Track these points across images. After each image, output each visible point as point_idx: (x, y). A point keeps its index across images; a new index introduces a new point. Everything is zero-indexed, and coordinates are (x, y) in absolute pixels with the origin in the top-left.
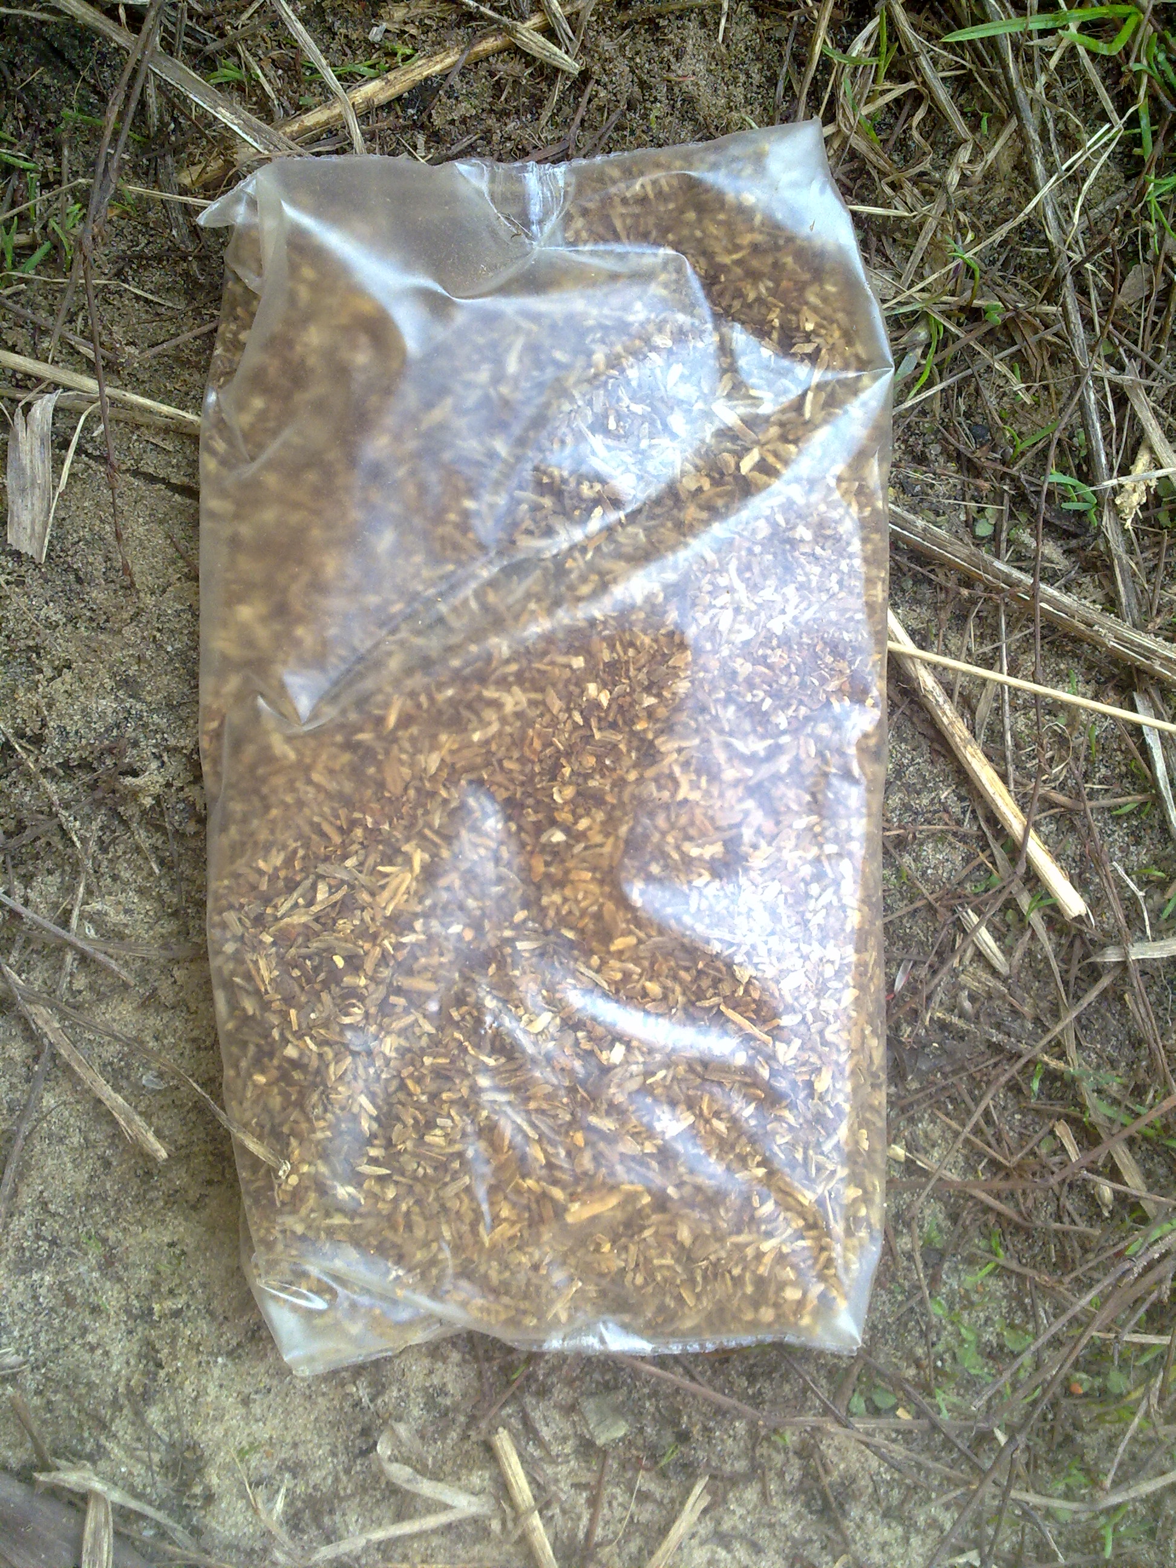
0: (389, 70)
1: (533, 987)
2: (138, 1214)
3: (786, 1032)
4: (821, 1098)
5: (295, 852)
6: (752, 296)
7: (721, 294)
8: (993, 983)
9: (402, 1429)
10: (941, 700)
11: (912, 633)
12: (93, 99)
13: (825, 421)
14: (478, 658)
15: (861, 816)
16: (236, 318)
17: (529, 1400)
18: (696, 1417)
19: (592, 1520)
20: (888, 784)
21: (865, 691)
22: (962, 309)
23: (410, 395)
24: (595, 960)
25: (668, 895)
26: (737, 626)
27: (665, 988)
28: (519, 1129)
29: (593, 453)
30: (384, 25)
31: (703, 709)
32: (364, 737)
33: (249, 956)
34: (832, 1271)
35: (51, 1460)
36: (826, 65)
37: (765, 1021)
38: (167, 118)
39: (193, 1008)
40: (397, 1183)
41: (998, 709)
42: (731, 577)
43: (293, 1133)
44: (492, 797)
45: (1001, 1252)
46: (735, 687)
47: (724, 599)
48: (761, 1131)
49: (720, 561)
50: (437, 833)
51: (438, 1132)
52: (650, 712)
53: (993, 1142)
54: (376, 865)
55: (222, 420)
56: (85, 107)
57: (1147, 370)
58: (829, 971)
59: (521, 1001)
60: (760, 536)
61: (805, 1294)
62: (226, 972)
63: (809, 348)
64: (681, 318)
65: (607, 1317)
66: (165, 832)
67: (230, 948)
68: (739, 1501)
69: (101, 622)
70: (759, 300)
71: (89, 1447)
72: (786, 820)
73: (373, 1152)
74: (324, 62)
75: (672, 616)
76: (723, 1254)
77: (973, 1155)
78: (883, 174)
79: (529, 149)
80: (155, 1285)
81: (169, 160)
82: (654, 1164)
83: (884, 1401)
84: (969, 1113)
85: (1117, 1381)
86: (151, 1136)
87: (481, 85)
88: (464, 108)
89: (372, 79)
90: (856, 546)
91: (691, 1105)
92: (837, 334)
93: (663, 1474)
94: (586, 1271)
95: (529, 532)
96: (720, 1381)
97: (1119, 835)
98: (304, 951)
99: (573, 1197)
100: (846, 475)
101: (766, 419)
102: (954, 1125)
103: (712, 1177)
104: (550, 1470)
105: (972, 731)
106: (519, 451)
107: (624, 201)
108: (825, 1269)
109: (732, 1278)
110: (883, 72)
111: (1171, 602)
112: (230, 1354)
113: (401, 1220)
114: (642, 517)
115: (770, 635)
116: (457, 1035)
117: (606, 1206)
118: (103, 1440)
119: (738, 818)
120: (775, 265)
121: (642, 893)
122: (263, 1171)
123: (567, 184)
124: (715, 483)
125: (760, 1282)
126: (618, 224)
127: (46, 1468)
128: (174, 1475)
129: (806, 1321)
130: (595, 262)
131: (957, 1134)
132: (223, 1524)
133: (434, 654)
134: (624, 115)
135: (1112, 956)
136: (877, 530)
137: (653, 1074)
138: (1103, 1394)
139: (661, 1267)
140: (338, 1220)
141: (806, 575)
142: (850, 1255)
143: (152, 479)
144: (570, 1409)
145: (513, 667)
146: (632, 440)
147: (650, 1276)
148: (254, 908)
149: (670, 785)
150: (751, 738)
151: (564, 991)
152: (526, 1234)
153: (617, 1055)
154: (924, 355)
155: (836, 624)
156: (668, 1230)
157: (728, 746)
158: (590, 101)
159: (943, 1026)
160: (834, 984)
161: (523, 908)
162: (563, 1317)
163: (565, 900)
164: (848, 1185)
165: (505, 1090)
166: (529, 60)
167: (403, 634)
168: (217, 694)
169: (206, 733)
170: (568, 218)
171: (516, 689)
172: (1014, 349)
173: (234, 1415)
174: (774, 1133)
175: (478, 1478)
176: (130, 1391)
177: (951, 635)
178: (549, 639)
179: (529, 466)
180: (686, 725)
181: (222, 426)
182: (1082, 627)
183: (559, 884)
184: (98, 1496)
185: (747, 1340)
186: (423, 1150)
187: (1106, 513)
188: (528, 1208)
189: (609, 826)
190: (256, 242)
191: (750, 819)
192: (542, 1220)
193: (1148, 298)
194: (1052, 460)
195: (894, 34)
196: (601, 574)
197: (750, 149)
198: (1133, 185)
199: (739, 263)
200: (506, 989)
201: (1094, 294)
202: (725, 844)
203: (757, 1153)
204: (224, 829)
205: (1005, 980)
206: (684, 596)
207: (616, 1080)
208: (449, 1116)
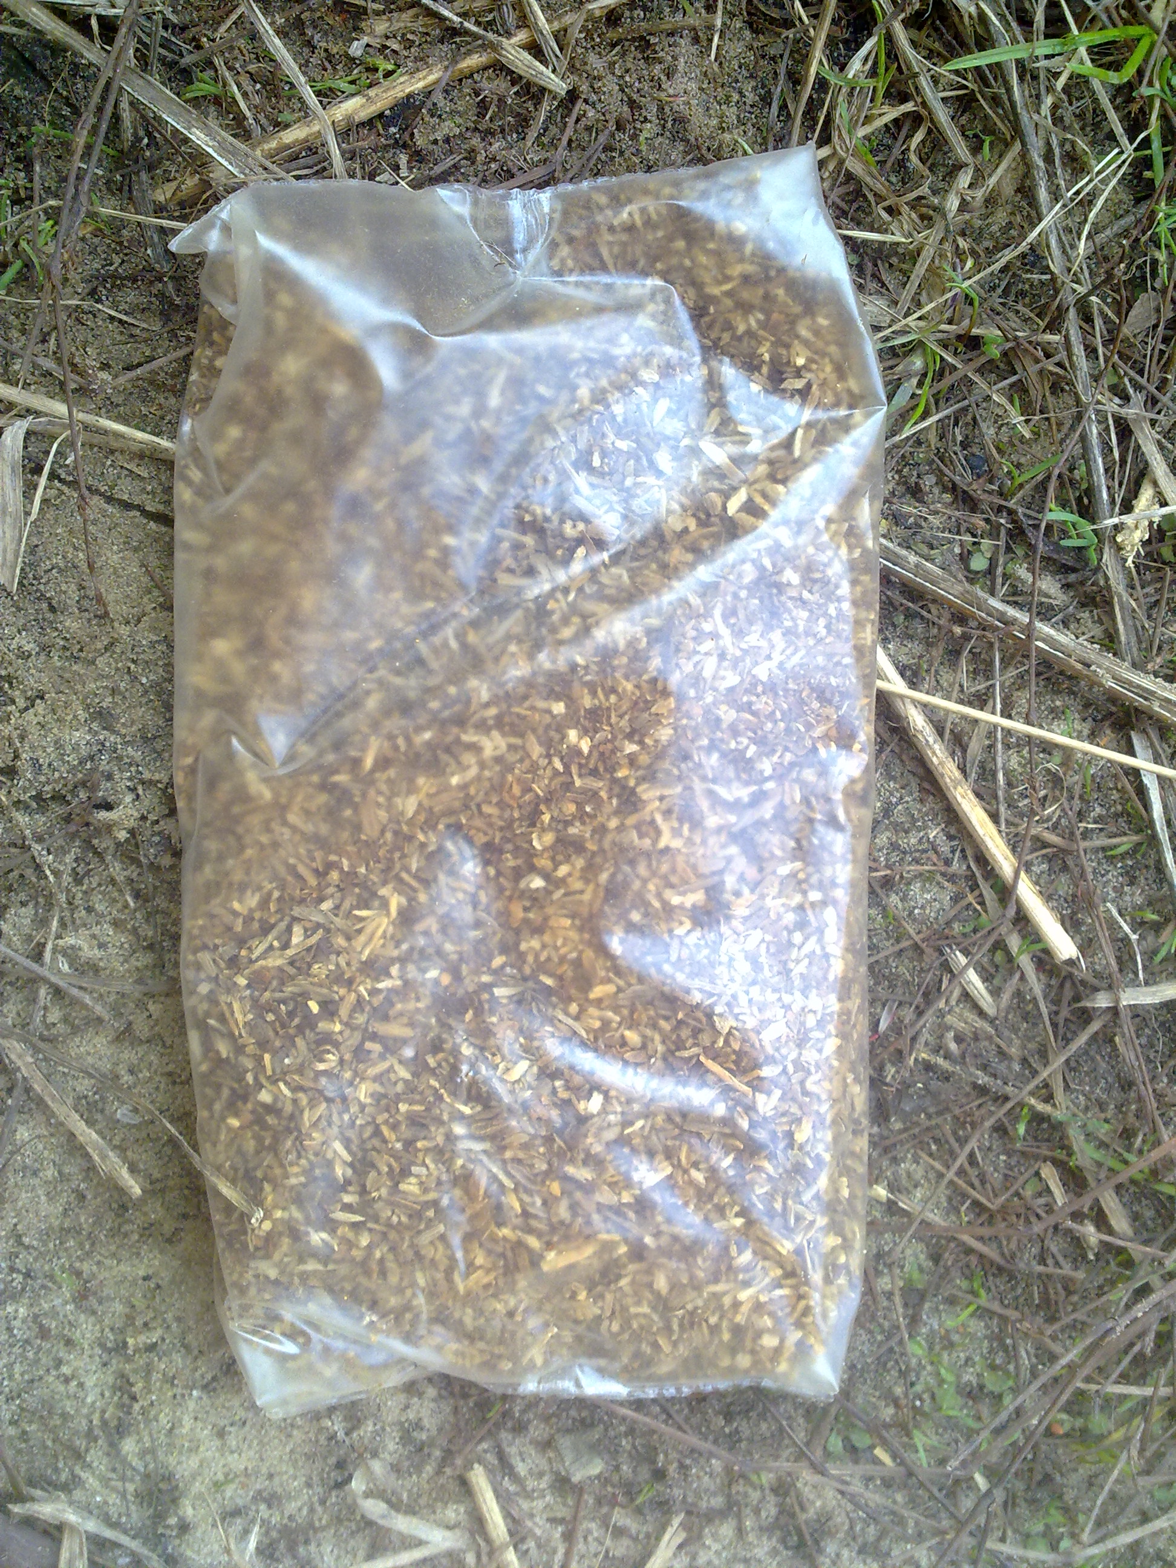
0: (370, 86)
1: (510, 1034)
2: (113, 1248)
3: (766, 1083)
4: (801, 1148)
5: (270, 894)
6: (741, 329)
7: (710, 326)
8: (980, 1023)
9: (377, 1466)
10: (931, 740)
11: (902, 670)
12: (66, 111)
13: (815, 459)
14: (455, 701)
15: (846, 862)
16: (212, 344)
17: (504, 1436)
18: (674, 1455)
19: (568, 1554)
20: (876, 823)
21: (852, 737)
22: (959, 337)
23: (389, 427)
24: (574, 1008)
25: (648, 943)
26: (722, 673)
27: (644, 1037)
28: (494, 1178)
29: (577, 491)
30: (366, 39)
31: (686, 757)
32: (341, 778)
33: (223, 998)
34: (809, 1319)
35: (26, 1490)
36: (822, 84)
37: (745, 1072)
38: (141, 133)
39: (169, 1043)
40: (370, 1230)
41: (990, 746)
42: (716, 622)
43: (266, 1178)
44: (470, 841)
45: (982, 1292)
46: (719, 734)
47: (708, 645)
48: (739, 1181)
49: (705, 605)
50: (416, 877)
51: (413, 1180)
52: (632, 760)
53: (977, 1183)
54: (353, 908)
55: (196, 449)
56: (58, 121)
57: (1152, 402)
58: (811, 1021)
59: (499, 1049)
60: (747, 580)
61: (782, 1341)
62: (200, 1012)
63: (799, 384)
64: (669, 350)
65: (583, 1360)
66: (139, 865)
67: (204, 989)
68: (715, 1537)
69: (75, 652)
70: (749, 333)
71: (63, 1477)
72: (769, 867)
73: (347, 1199)
74: (303, 79)
75: (655, 663)
76: (700, 1303)
77: (957, 1196)
78: (879, 198)
79: (515, 170)
80: (130, 1319)
81: (144, 176)
82: (631, 1215)
83: (861, 1440)
84: (953, 1155)
85: (1099, 1422)
86: (125, 1173)
87: (465, 102)
88: (448, 128)
89: (353, 95)
90: (845, 589)
91: (670, 1155)
92: (828, 368)
93: (639, 1511)
94: (563, 1317)
95: (510, 571)
96: (696, 1419)
97: (1114, 876)
98: (278, 995)
99: (549, 1246)
100: (835, 517)
101: (755, 458)
102: (938, 1165)
103: (690, 1226)
104: (525, 1505)
105: (963, 770)
106: (501, 489)
107: (611, 229)
108: (803, 1317)
109: (709, 1326)
110: (881, 93)
111: (1172, 641)
112: (205, 1387)
113: (375, 1267)
114: (627, 557)
115: (755, 682)
116: (434, 1083)
117: (583, 1255)
118: (77, 1470)
119: (721, 865)
120: (766, 297)
121: (622, 942)
122: (236, 1215)
123: (553, 211)
124: (701, 524)
125: (738, 1331)
126: (605, 253)
127: (21, 1499)
128: (150, 1505)
129: (783, 1367)
130: (580, 293)
131: (941, 1176)
132: (198, 1552)
133: (412, 695)
134: (613, 135)
135: (1102, 1001)
136: (867, 571)
137: (631, 1124)
138: (1084, 1435)
139: (637, 1315)
140: (311, 1266)
141: (793, 619)
142: (829, 1303)
143: (127, 506)
144: (546, 1445)
145: (493, 711)
146: (616, 477)
147: (626, 1325)
148: (228, 950)
149: (652, 834)
150: (735, 785)
151: (542, 1039)
152: (501, 1282)
153: (595, 1103)
154: (920, 384)
155: (823, 669)
156: (646, 1279)
157: (711, 793)
158: (578, 120)
159: (928, 1067)
160: (816, 1034)
161: (501, 953)
162: (539, 1361)
163: (544, 946)
164: (827, 1234)
165: (481, 1139)
166: (515, 79)
167: (382, 672)
168: (192, 730)
169: (182, 768)
170: (553, 246)
171: (495, 734)
172: (1014, 379)
173: (209, 1448)
174: (752, 1183)
175: (453, 1512)
176: (104, 1423)
177: (943, 671)
178: (529, 683)
179: (510, 503)
180: (668, 773)
181: (196, 454)
182: (1079, 666)
183: (538, 930)
184: (73, 1529)
185: (723, 1385)
186: (397, 1199)
187: (1106, 550)
188: (503, 1255)
189: (590, 872)
190: (230, 268)
191: (733, 865)
192: (517, 1268)
193: (1155, 326)
194: (1051, 493)
195: (892, 53)
196: (584, 617)
197: (741, 176)
198: (1143, 209)
199: (729, 294)
200: (483, 1036)
201: (1098, 322)
202: (708, 890)
203: (735, 1203)
204: (198, 867)
205: (992, 1021)
206: (668, 642)
207: (593, 1130)
208: (424, 1164)
